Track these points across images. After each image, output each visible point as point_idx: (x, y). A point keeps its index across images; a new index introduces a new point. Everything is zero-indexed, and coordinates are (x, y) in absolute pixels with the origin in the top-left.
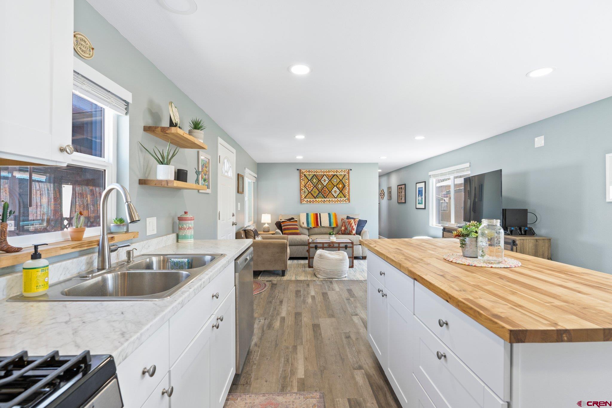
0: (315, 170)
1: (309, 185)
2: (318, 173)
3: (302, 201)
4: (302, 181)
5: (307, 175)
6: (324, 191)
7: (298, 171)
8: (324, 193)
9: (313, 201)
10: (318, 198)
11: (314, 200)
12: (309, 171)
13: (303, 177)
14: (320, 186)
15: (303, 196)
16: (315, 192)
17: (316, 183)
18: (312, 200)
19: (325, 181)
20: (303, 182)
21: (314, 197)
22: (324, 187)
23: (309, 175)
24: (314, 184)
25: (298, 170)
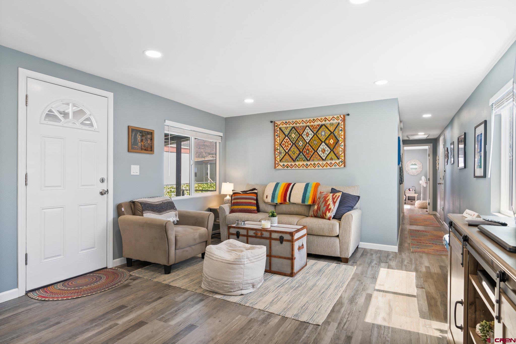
0: (294, 121)
1: (285, 143)
2: (298, 125)
3: (276, 166)
4: (276, 137)
5: (283, 129)
6: (306, 151)
7: (273, 124)
8: (307, 153)
9: (291, 165)
10: (298, 161)
11: (293, 164)
12: (286, 122)
13: (278, 132)
14: (301, 143)
15: (278, 159)
16: (294, 152)
17: (295, 139)
18: (289, 164)
19: (308, 135)
20: (278, 138)
21: (292, 159)
22: (306, 145)
23: (286, 128)
24: (293, 141)
25: (271, 122)
